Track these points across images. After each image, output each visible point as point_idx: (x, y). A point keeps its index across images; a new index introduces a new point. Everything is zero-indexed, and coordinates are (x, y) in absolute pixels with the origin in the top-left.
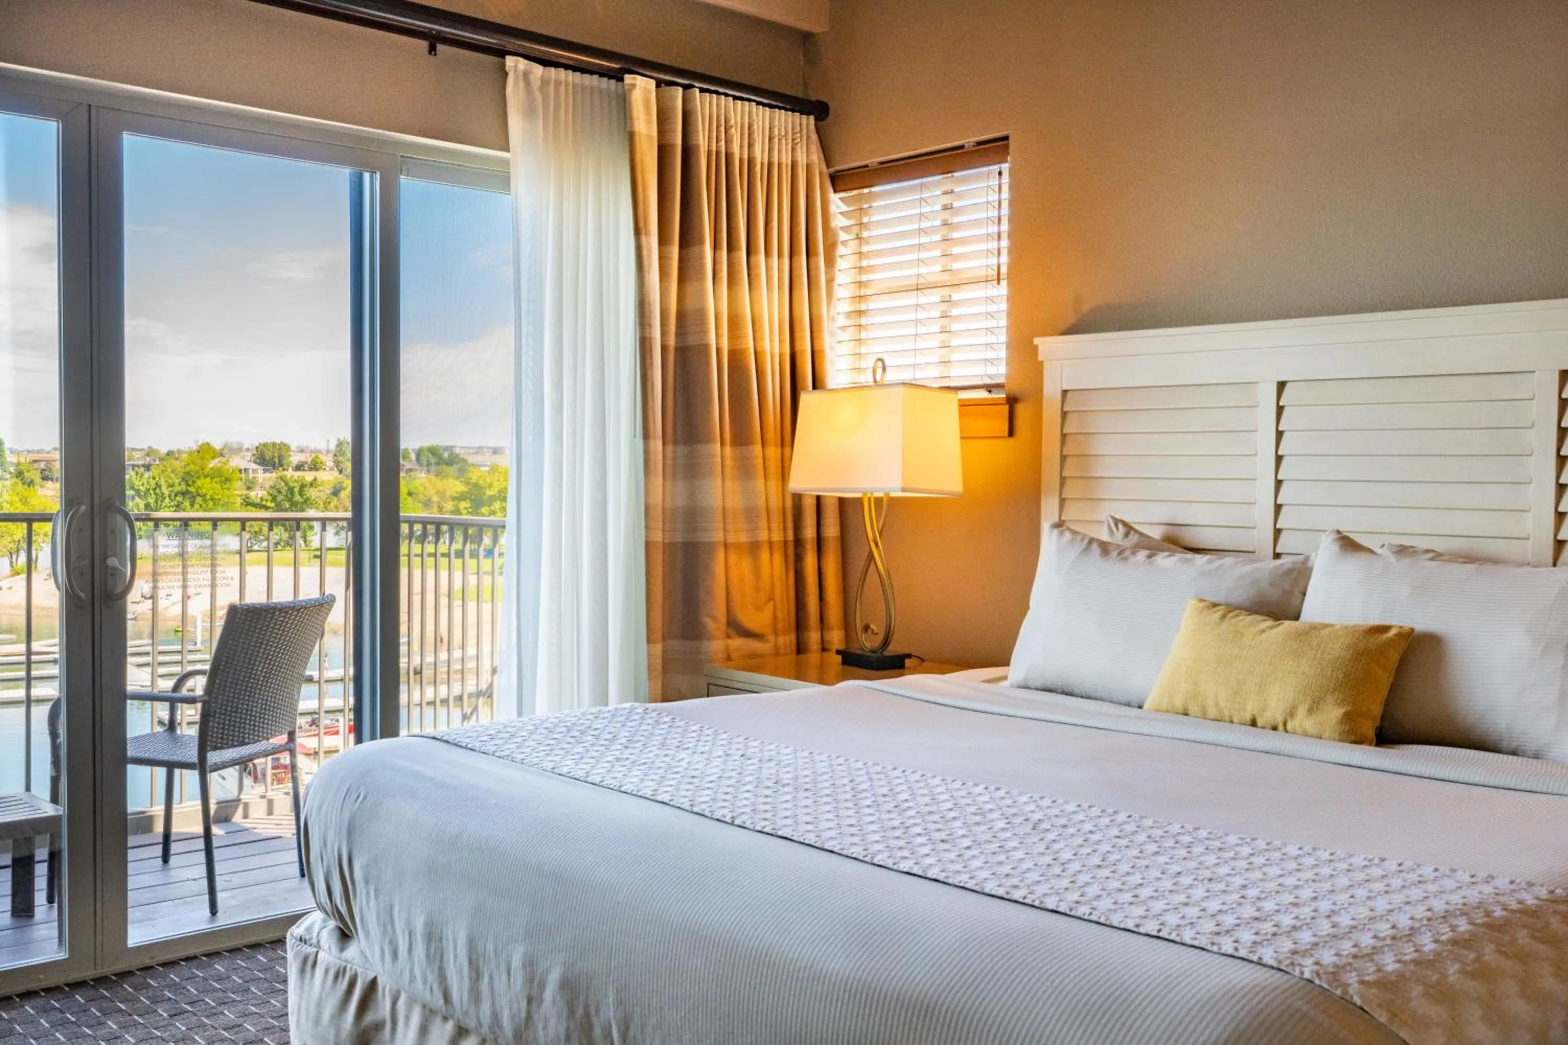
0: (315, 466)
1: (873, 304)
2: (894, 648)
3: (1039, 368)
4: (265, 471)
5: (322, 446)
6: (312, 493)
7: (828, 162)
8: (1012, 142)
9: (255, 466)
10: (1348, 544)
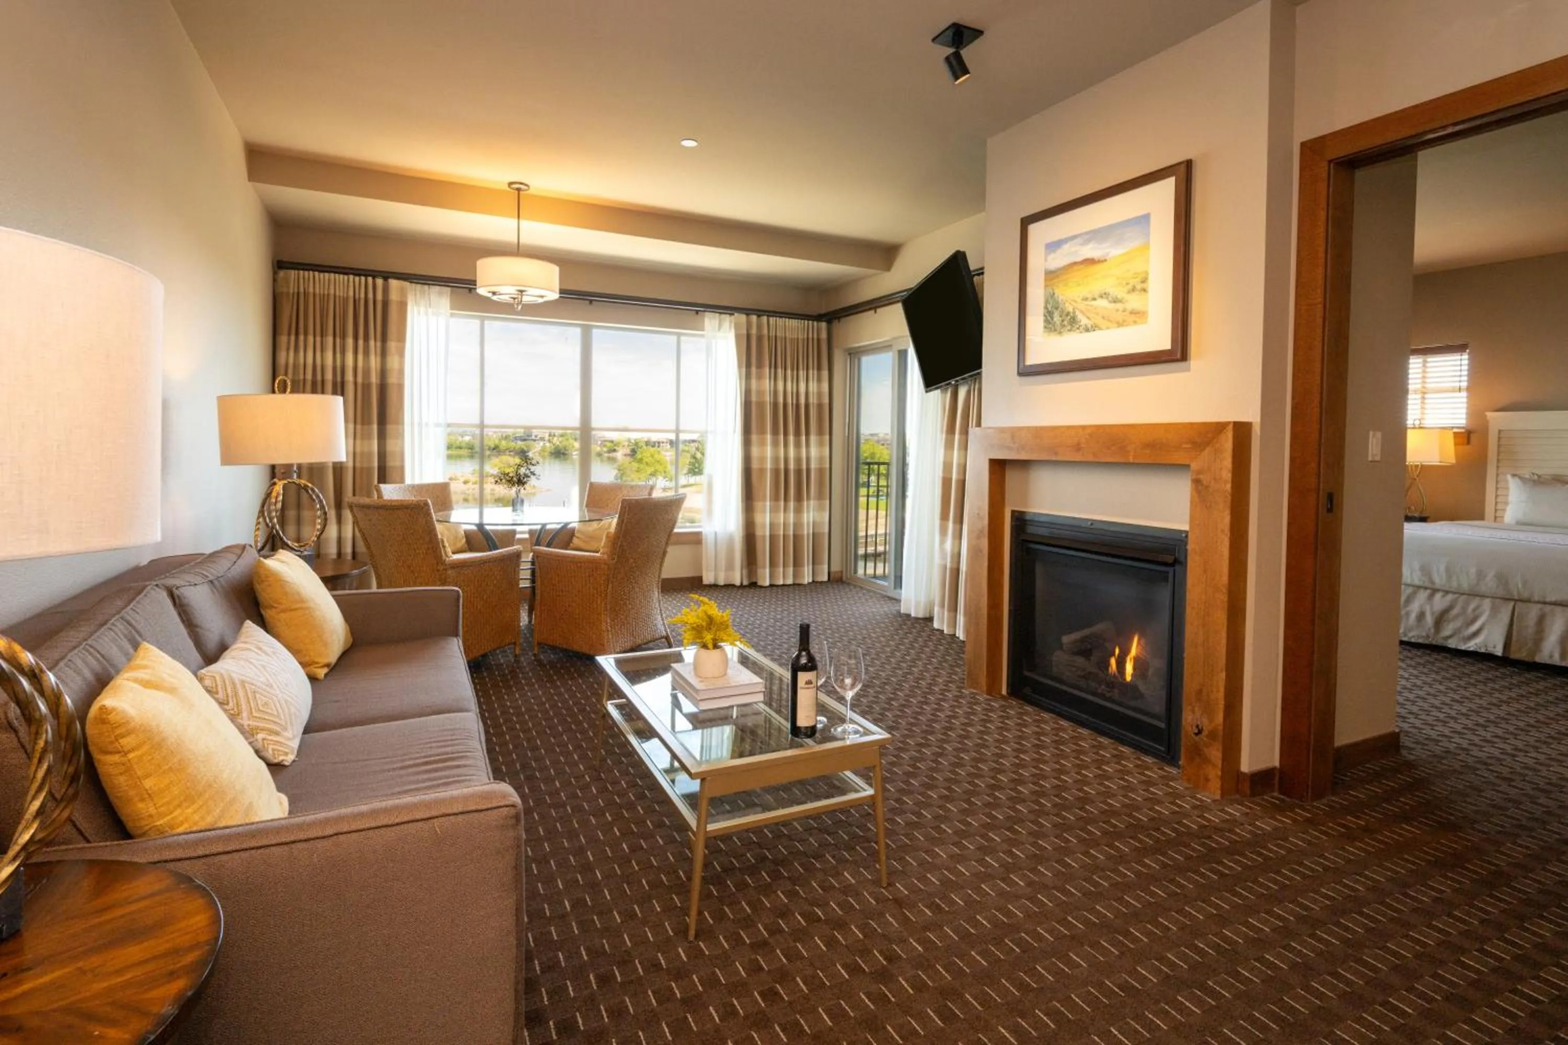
3: (1487, 421)
8: (1469, 346)
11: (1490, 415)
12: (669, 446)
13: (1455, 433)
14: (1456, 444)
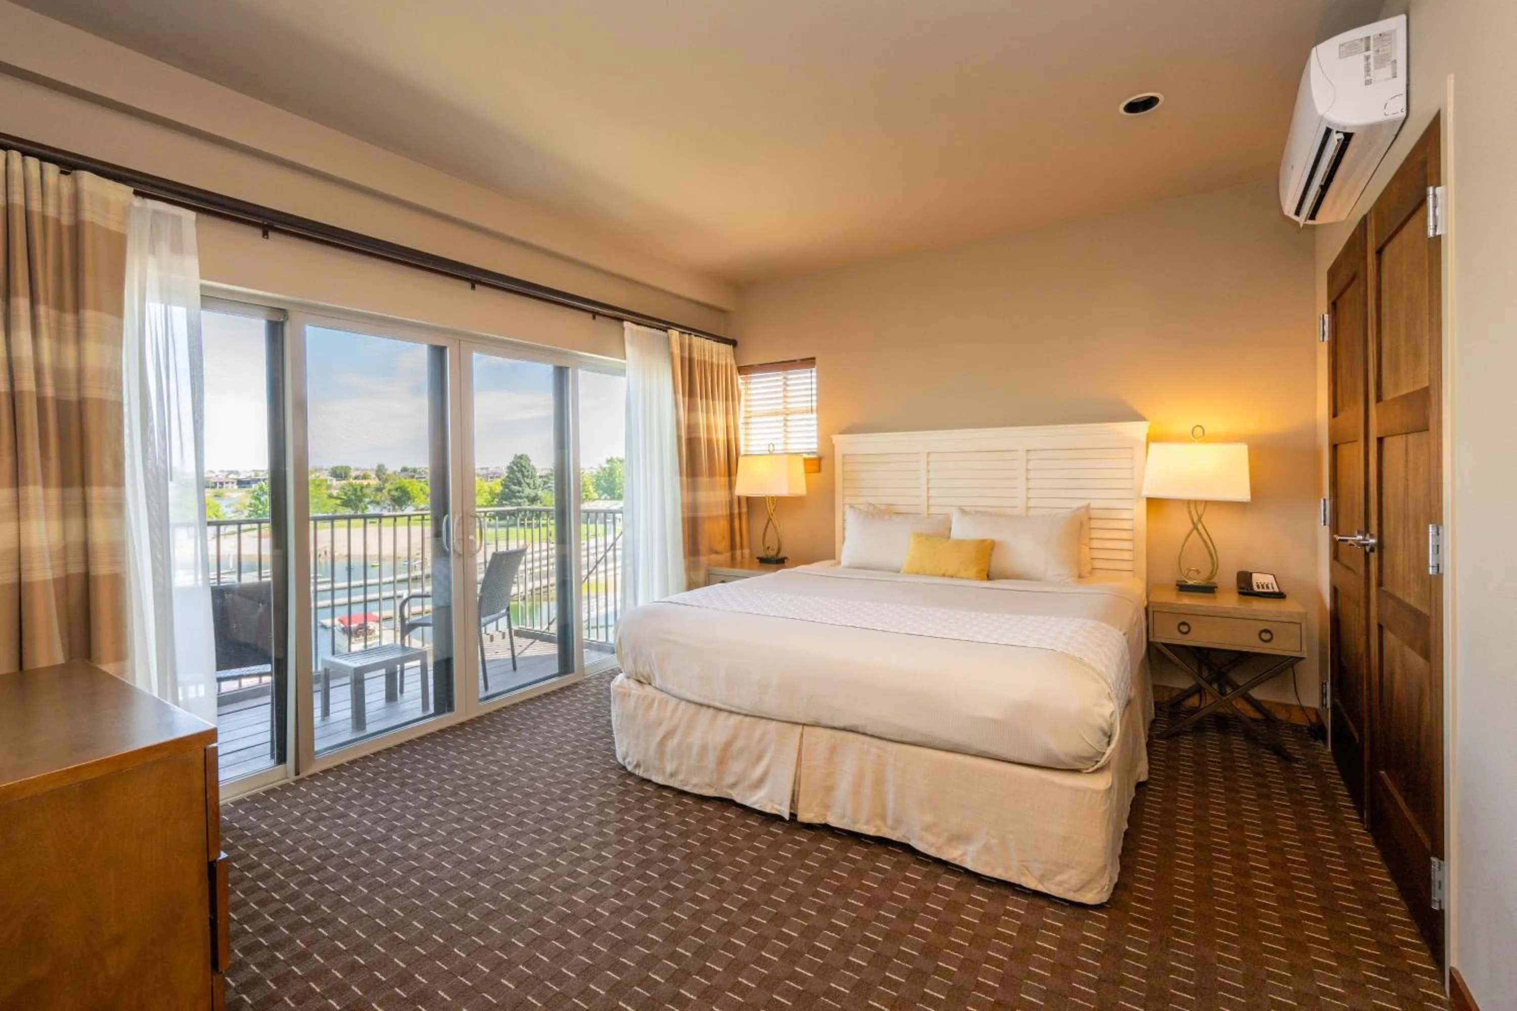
0: (365, 477)
1: (752, 420)
2: (781, 555)
3: (833, 446)
4: (337, 480)
5: (369, 467)
6: (367, 491)
7: (736, 362)
8: (817, 360)
9: (331, 478)
10: (963, 512)
11: (836, 438)
12: (236, 487)
13: (805, 460)
14: (807, 472)
